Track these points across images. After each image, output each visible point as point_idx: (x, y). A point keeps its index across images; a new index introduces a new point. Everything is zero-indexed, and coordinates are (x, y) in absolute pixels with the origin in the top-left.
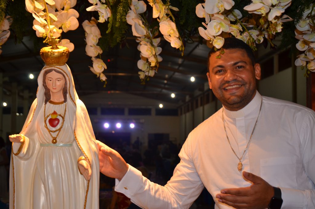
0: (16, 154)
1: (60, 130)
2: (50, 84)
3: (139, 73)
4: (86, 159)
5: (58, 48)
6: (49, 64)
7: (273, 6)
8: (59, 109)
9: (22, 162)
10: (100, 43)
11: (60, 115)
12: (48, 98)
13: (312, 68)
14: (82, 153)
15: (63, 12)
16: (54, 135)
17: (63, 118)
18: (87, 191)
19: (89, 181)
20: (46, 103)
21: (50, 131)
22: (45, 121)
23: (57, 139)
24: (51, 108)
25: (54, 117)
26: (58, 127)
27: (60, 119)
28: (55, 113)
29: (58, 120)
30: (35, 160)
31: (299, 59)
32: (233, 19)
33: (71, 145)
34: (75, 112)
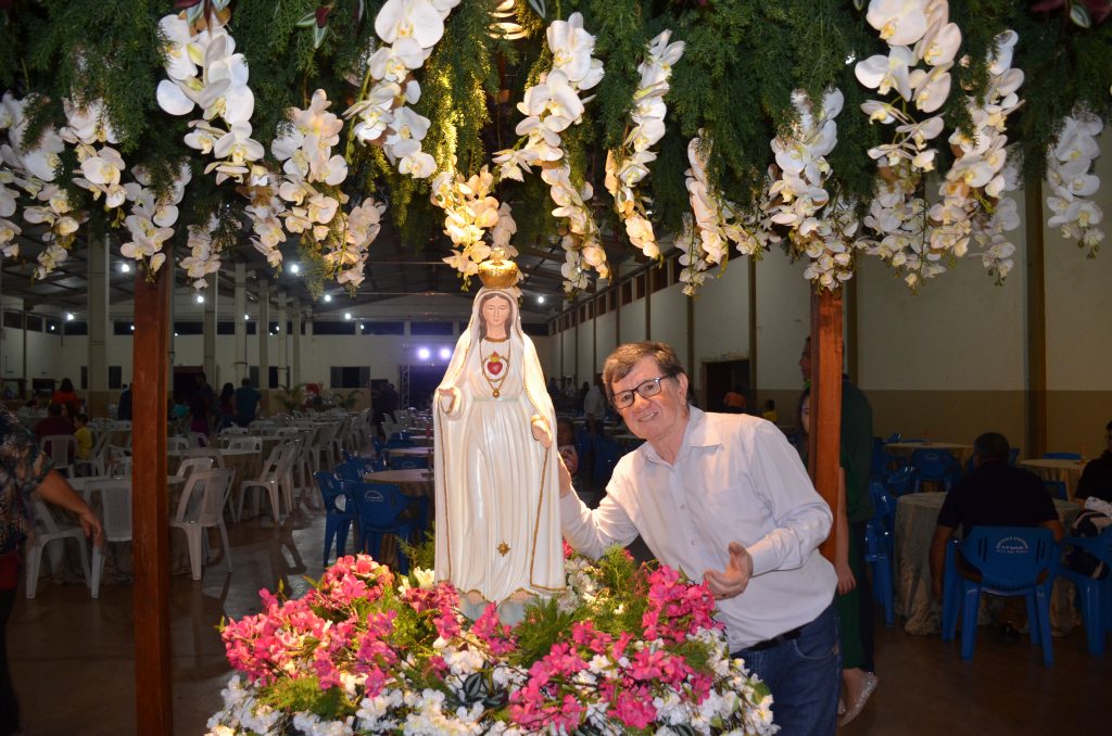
0: (448, 413)
1: (503, 378)
2: (489, 314)
3: (564, 283)
4: (542, 418)
5: (502, 264)
6: (490, 286)
7: (806, 217)
8: (501, 349)
9: (450, 422)
10: (513, 240)
11: (503, 358)
12: (483, 333)
13: (828, 283)
14: (535, 410)
15: (479, 201)
16: (496, 385)
17: (507, 361)
18: (545, 464)
19: (547, 449)
20: (481, 341)
21: (489, 380)
22: (483, 366)
23: (500, 392)
24: (488, 348)
25: (495, 360)
26: (501, 374)
27: (504, 363)
28: (495, 354)
29: (500, 365)
30: (466, 420)
31: (810, 269)
32: (730, 215)
33: (517, 400)
34: (522, 354)
